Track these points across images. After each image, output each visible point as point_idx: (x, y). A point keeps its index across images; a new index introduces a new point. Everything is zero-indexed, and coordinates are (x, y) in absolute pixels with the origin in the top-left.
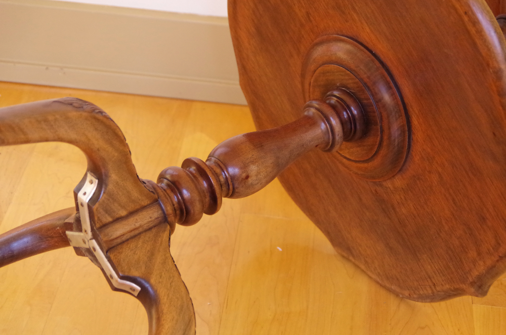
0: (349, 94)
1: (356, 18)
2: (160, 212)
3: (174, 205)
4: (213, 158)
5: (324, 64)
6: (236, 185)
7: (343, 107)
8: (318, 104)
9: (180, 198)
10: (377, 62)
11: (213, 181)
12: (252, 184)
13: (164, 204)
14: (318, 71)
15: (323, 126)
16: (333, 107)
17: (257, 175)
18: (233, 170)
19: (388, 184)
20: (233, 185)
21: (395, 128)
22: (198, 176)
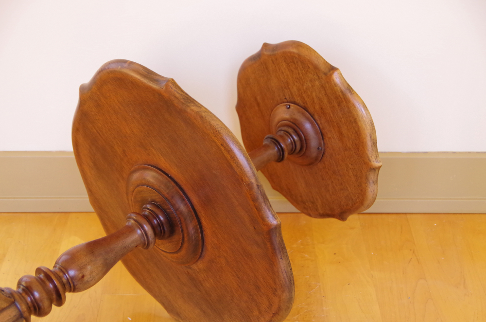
0: (157, 207)
1: (155, 152)
2: (17, 311)
3: (28, 304)
4: (57, 265)
5: (138, 186)
6: (76, 283)
7: (153, 216)
8: (135, 216)
9: (32, 298)
10: (173, 183)
11: (56, 282)
12: (88, 282)
13: (19, 305)
14: (135, 191)
15: (139, 232)
16: (146, 217)
17: (90, 274)
18: (72, 273)
19: (194, 267)
20: (73, 283)
21: (191, 227)
22: (45, 280)
